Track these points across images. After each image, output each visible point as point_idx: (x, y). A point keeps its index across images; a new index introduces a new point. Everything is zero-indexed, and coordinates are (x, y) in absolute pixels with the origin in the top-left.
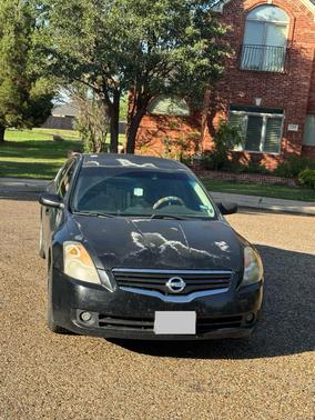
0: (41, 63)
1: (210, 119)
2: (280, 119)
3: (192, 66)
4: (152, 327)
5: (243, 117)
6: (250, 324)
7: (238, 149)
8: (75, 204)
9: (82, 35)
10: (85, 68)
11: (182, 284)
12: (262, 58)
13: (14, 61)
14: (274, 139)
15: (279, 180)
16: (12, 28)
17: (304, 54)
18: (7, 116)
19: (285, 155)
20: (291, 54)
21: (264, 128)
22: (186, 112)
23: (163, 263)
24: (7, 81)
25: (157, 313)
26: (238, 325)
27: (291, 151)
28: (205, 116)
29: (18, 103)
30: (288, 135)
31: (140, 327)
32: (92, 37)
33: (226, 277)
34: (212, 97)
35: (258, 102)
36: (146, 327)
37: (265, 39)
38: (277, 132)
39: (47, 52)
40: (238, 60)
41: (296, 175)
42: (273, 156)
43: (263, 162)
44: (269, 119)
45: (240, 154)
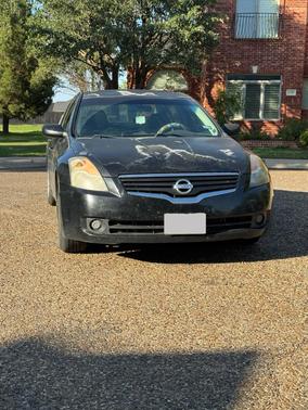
0: (38, 44)
1: (208, 90)
2: (278, 85)
3: (187, 33)
4: (162, 230)
5: (241, 85)
6: (260, 225)
7: (238, 117)
8: (79, 131)
9: (77, 13)
10: (82, 45)
11: (190, 186)
12: (256, 26)
13: (13, 51)
14: (273, 105)
15: (281, 144)
16: (8, 19)
17: (297, 18)
18: (10, 106)
19: (285, 120)
20: (284, 20)
21: (262, 95)
22: (185, 87)
23: (169, 167)
24: (8, 72)
25: (166, 216)
26: (248, 226)
27: (291, 116)
28: (203, 89)
29: (20, 92)
30: (286, 100)
31: (150, 231)
32: (85, 14)
33: (234, 178)
34: (209, 68)
35: (255, 69)
36: (156, 231)
37: (257, 7)
38: (276, 98)
39: (43, 32)
40: (233, 30)
41: (297, 138)
42: (273, 123)
43: (263, 129)
44: (266, 85)
45: (241, 123)
